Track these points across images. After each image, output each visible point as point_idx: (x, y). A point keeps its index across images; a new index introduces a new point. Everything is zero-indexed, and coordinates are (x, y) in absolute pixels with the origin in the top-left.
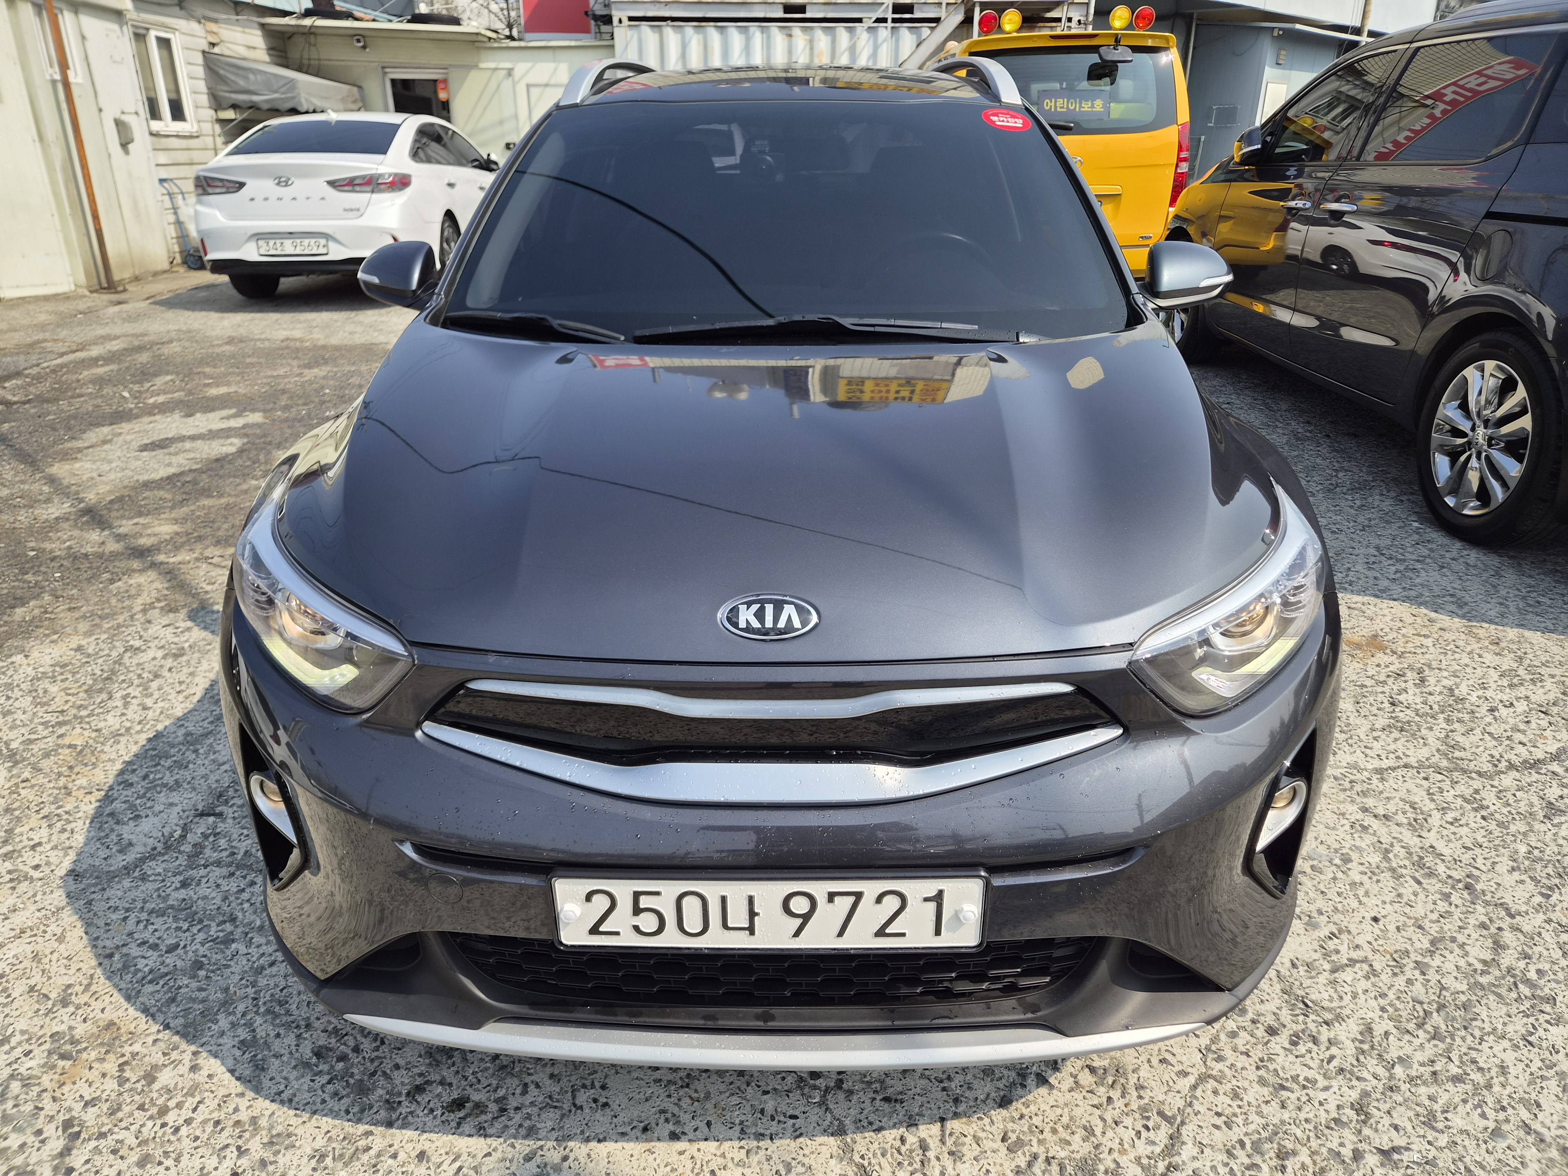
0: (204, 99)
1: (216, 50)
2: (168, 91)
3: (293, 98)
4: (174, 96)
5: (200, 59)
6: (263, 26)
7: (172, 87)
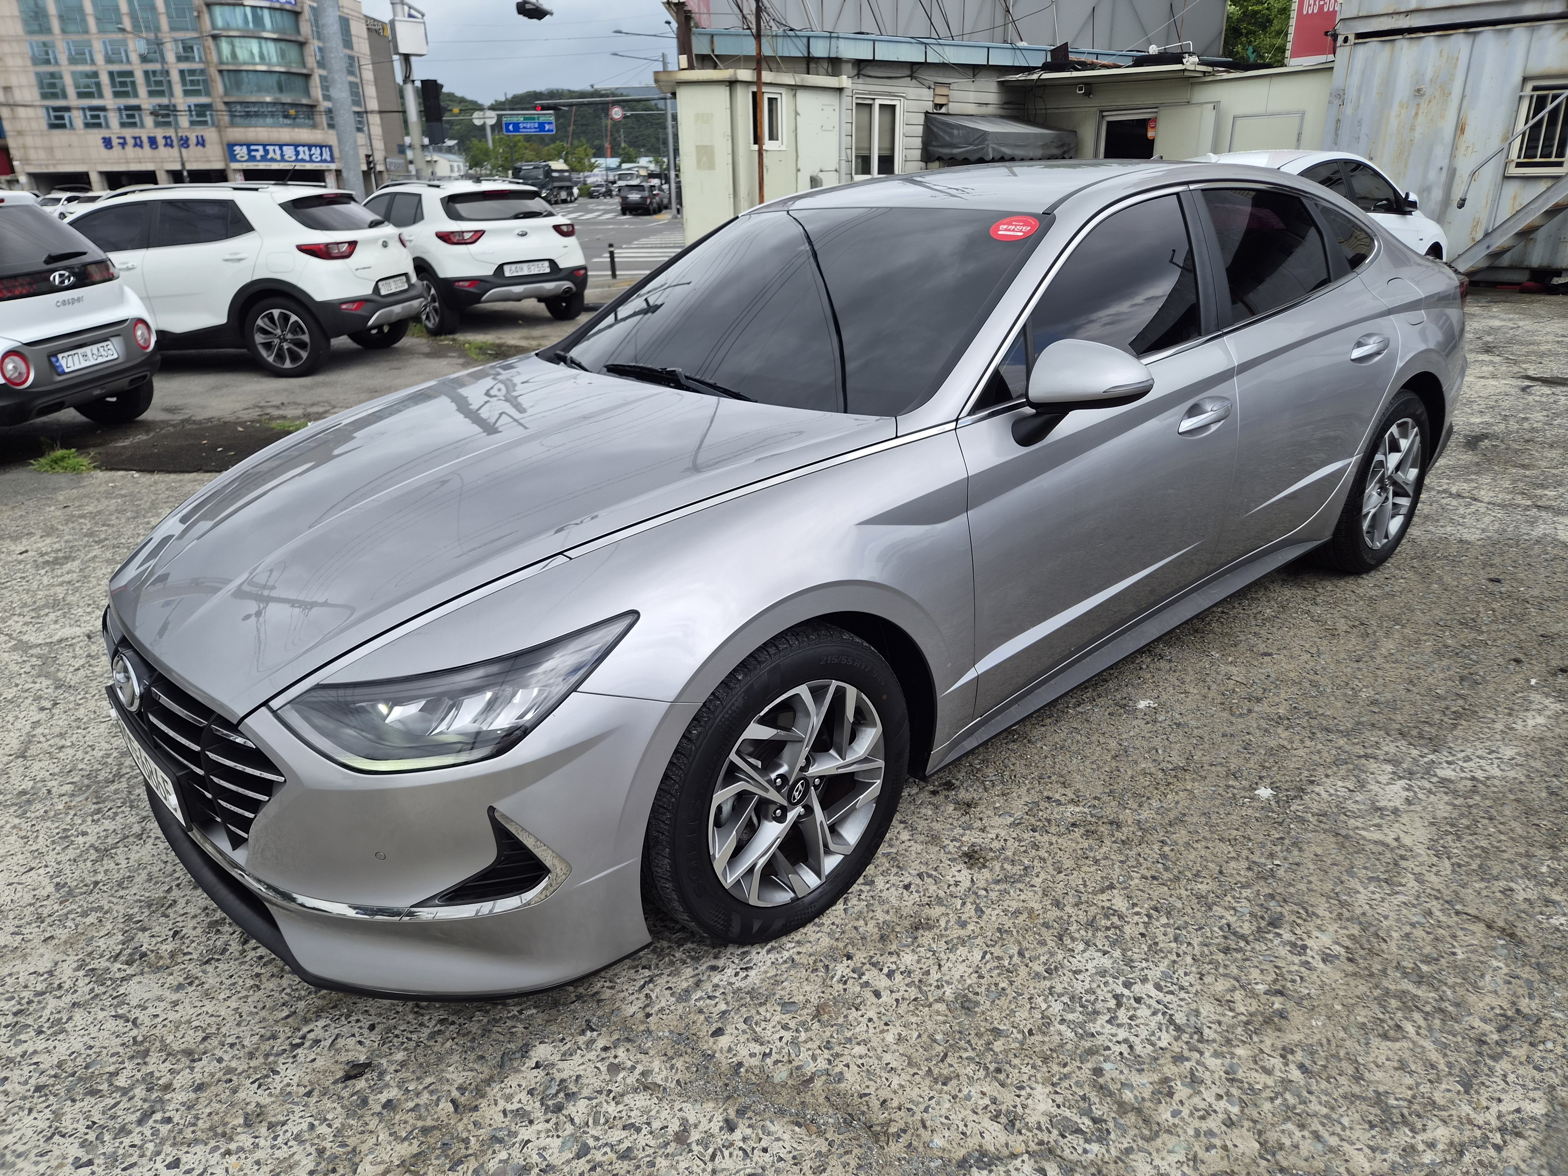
0: (917, 154)
1: (943, 110)
2: (879, 149)
3: (983, 149)
4: (886, 153)
5: (921, 119)
6: (1001, 84)
7: (887, 145)
